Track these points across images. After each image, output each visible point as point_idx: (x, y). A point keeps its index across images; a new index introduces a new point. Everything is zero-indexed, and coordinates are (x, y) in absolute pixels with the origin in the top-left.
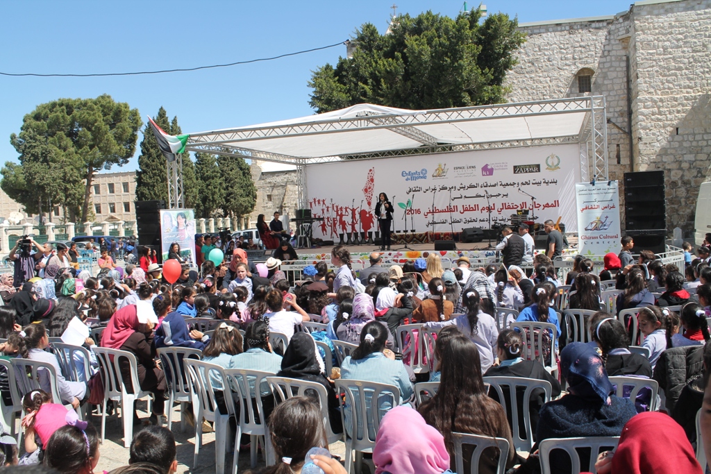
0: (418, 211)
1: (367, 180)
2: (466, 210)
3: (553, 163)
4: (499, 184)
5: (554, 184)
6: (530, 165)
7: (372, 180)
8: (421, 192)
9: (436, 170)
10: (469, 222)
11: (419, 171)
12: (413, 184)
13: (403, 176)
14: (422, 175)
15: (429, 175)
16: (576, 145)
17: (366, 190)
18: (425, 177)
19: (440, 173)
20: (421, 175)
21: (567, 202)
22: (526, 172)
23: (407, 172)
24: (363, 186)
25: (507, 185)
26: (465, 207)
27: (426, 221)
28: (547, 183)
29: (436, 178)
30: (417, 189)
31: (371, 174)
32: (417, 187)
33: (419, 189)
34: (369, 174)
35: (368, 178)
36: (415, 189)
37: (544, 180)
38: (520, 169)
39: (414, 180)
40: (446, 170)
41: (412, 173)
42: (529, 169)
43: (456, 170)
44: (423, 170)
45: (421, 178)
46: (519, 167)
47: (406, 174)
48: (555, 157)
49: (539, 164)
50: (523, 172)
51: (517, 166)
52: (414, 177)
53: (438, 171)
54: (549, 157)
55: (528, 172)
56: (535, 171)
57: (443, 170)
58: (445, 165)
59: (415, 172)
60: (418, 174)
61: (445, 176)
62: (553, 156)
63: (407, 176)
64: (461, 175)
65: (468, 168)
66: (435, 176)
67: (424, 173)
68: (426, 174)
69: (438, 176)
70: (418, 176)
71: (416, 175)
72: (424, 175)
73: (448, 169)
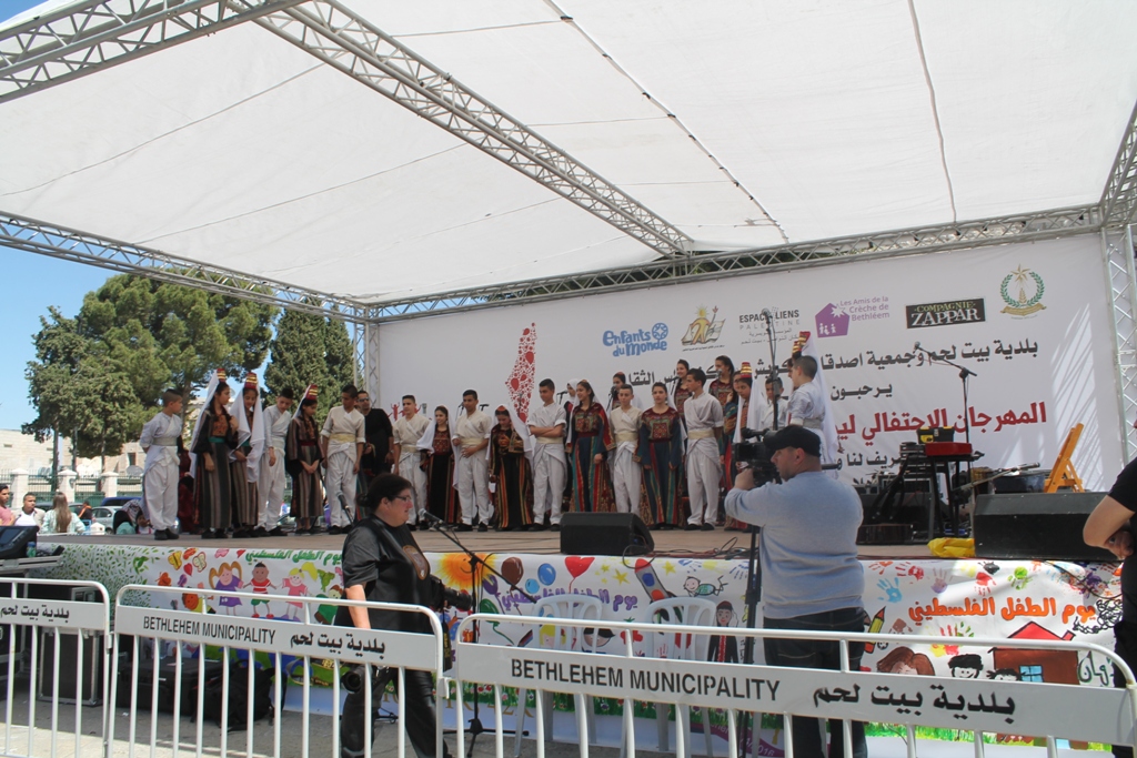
1: (517, 356)
3: (1022, 294)
4: (866, 358)
5: (1029, 354)
6: (953, 303)
7: (530, 357)
9: (692, 326)
11: (647, 328)
12: (631, 365)
13: (605, 342)
14: (656, 339)
15: (673, 340)
16: (1090, 239)
17: (515, 384)
18: (662, 346)
19: (702, 334)
20: (653, 340)
21: (1072, 407)
22: (944, 322)
23: (618, 335)
24: (507, 373)
25: (889, 360)
28: (1006, 352)
29: (693, 346)
30: (641, 379)
31: (528, 340)
32: (643, 373)
33: (647, 379)
34: (522, 340)
35: (520, 352)
36: (638, 378)
37: (998, 345)
38: (925, 314)
39: (633, 353)
40: (719, 325)
41: (630, 336)
42: (952, 314)
43: (745, 324)
44: (657, 326)
45: (654, 347)
46: (921, 309)
47: (615, 337)
48: (1028, 276)
49: (982, 300)
50: (933, 323)
51: (915, 307)
52: (634, 346)
53: (696, 328)
54: (1009, 277)
55: (949, 321)
56: (969, 319)
57: (709, 325)
58: (716, 310)
59: (636, 333)
60: (645, 337)
61: (715, 340)
62: (1021, 274)
63: (616, 343)
64: (758, 338)
65: (779, 316)
66: (689, 342)
67: (660, 334)
68: (665, 336)
69: (697, 341)
70: (645, 342)
71: (639, 340)
72: (661, 341)
73: (723, 322)
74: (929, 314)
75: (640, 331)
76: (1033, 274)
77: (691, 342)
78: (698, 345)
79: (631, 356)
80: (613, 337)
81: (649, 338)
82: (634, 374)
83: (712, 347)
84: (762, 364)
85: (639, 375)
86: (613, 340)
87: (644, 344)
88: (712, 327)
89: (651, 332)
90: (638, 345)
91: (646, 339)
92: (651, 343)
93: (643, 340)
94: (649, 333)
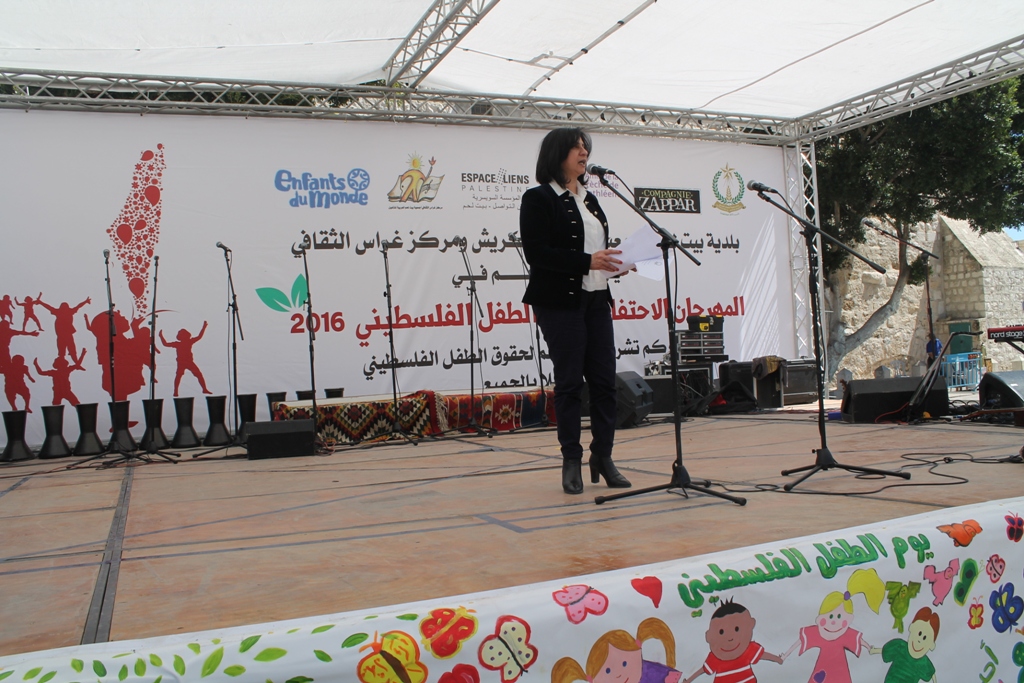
0: (335, 322)
1: (129, 190)
2: (499, 321)
3: (729, 192)
5: (733, 250)
6: (675, 191)
7: (153, 194)
8: (348, 252)
9: (402, 178)
10: (508, 359)
11: (341, 173)
12: (317, 220)
13: (278, 185)
14: (352, 189)
15: (377, 192)
16: (777, 151)
17: (124, 233)
18: (362, 200)
19: (414, 190)
20: (349, 191)
21: (761, 300)
22: (667, 210)
23: (299, 177)
24: (112, 211)
26: (495, 309)
27: (364, 358)
28: (717, 246)
29: (402, 204)
30: (331, 240)
31: (151, 168)
32: (333, 233)
33: (339, 242)
34: (138, 167)
35: (135, 185)
36: (326, 239)
37: (710, 238)
38: (651, 198)
39: (320, 205)
40: (436, 181)
41: (316, 180)
42: (673, 202)
43: (467, 184)
44: (355, 172)
45: (349, 199)
46: (648, 193)
47: (294, 181)
48: (733, 175)
49: (698, 191)
50: (658, 209)
51: (643, 190)
52: (321, 196)
53: (408, 181)
54: (719, 174)
55: (671, 209)
56: (688, 209)
57: (424, 179)
58: (433, 162)
59: (324, 178)
60: (337, 185)
61: (431, 199)
62: (728, 172)
63: (294, 188)
64: (483, 203)
65: (507, 180)
66: (398, 198)
67: (359, 183)
68: (366, 187)
69: (408, 198)
70: (337, 191)
71: (328, 188)
72: (359, 192)
73: (442, 178)
74: (654, 198)
75: (331, 175)
76: (737, 174)
77: (400, 199)
78: (409, 203)
79: (317, 208)
80: (291, 179)
81: (343, 187)
82: (321, 233)
83: (427, 208)
84: (487, 234)
85: (328, 235)
86: (291, 183)
87: (336, 194)
88: (428, 182)
89: (346, 179)
90: (327, 194)
91: (339, 188)
92: (345, 194)
93: (334, 188)
94: (343, 180)
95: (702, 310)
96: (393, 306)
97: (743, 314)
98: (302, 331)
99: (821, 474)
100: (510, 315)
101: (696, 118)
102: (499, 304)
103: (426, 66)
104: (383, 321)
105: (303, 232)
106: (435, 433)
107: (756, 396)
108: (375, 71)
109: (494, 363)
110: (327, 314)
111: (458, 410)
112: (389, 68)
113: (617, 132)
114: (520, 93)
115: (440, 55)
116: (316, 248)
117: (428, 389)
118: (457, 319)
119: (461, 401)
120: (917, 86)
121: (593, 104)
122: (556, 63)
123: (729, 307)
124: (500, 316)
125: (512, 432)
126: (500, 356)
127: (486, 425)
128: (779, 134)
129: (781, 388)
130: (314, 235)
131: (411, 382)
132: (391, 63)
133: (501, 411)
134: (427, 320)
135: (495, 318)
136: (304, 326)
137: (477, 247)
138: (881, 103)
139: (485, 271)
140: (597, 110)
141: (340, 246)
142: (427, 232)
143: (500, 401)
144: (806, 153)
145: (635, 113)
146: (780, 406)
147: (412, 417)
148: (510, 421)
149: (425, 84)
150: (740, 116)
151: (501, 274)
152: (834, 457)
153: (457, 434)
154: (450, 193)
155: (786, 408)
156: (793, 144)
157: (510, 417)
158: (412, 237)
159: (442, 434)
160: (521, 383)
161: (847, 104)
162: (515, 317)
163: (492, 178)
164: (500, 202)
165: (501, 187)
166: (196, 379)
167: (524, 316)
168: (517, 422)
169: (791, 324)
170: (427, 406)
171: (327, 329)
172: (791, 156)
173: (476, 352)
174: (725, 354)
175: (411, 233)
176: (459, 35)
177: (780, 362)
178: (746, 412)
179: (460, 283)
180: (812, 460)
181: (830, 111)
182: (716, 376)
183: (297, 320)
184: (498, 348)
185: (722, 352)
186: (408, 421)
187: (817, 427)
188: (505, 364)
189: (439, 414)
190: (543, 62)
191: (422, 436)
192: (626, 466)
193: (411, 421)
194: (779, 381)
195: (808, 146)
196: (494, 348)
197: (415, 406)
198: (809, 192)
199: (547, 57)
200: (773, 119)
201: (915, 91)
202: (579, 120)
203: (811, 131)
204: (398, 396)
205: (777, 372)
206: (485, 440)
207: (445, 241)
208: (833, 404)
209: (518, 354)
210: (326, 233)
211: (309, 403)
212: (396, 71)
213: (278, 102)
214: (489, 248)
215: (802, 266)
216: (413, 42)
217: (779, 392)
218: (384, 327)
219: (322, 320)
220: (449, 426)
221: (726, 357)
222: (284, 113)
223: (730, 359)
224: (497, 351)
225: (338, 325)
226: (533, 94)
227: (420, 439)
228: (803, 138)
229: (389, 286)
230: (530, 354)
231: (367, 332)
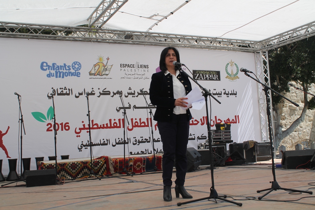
0: (66, 127)
2: (136, 126)
3: (232, 71)
5: (234, 96)
6: (210, 72)
8: (72, 97)
9: (95, 66)
10: (139, 142)
11: (69, 63)
13: (42, 68)
14: (74, 70)
15: (84, 72)
16: (252, 54)
18: (78, 75)
19: (100, 71)
20: (72, 71)
21: (247, 117)
22: (206, 79)
23: (51, 65)
26: (134, 121)
27: (78, 142)
28: (227, 94)
29: (95, 77)
30: (65, 92)
32: (65, 89)
33: (68, 92)
36: (62, 91)
37: (224, 91)
38: (200, 74)
39: (60, 77)
40: (109, 67)
41: (58, 67)
42: (209, 76)
43: (123, 69)
44: (75, 63)
45: (72, 74)
46: (198, 72)
47: (49, 66)
48: (234, 65)
49: (219, 72)
50: (203, 79)
51: (196, 71)
52: (60, 73)
53: (98, 66)
54: (228, 64)
55: (208, 79)
56: (215, 79)
57: (104, 66)
58: (108, 59)
59: (62, 65)
60: (67, 68)
61: (107, 75)
62: (232, 63)
63: (49, 69)
64: (129, 76)
65: (139, 67)
66: (93, 74)
67: (77, 68)
68: (80, 69)
69: (98, 74)
70: (67, 71)
71: (63, 70)
72: (77, 72)
73: (112, 66)
74: (201, 74)
75: (65, 64)
76: (235, 64)
77: (94, 74)
78: (98, 76)
79: (58, 78)
80: (47, 65)
81: (70, 69)
82: (60, 89)
83: (105, 78)
84: (131, 89)
85: (63, 90)
86: (47, 67)
87: (67, 72)
88: (106, 68)
89: (71, 66)
90: (63, 72)
91: (68, 70)
92: (71, 72)
93: (66, 70)
94: (70, 66)
95: (221, 121)
96: (91, 120)
97: (239, 123)
98: (51, 130)
99: (274, 192)
100: (141, 124)
101: (218, 41)
102: (136, 119)
103: (105, 19)
104: (87, 126)
105: (52, 88)
106: (108, 175)
107: (245, 157)
108: (84, 21)
109: (134, 144)
110: (62, 123)
111: (118, 164)
112: (90, 20)
113: (185, 47)
114: (145, 30)
115: (111, 14)
116: (58, 95)
117: (106, 155)
118: (118, 125)
119: (120, 161)
120: (310, 27)
121: (176, 35)
122: (160, 18)
123: (233, 120)
124: (136, 124)
125: (141, 174)
126: (136, 141)
127: (130, 171)
128: (253, 48)
129: (255, 154)
130: (57, 90)
131: (98, 152)
132: (91, 17)
133: (137, 165)
134: (105, 126)
135: (134, 125)
136: (52, 128)
137: (127, 95)
138: (295, 35)
139: (130, 105)
140: (177, 38)
141: (68, 94)
142: (105, 89)
143: (136, 161)
144: (264, 55)
145: (193, 39)
146: (255, 162)
147: (99, 168)
148: (141, 169)
149: (105, 27)
150: (237, 40)
151: (136, 106)
152: (279, 184)
153: (118, 175)
154: (116, 72)
155: (258, 162)
156: (259, 52)
157: (140, 167)
158: (99, 91)
159: (111, 175)
160: (145, 153)
161: (281, 35)
162: (143, 124)
163: (133, 66)
164: (136, 76)
165: (137, 70)
166: (4, 151)
167: (146, 124)
168: (144, 170)
169: (259, 127)
170: (105, 163)
171: (62, 130)
172: (258, 57)
173: (126, 139)
174: (232, 140)
175: (99, 89)
176: (119, 6)
177: (255, 143)
178: (241, 165)
179: (120, 110)
180: (270, 186)
181: (274, 38)
182: (228, 149)
183: (49, 126)
184: (135, 138)
185: (230, 139)
186: (97, 169)
187: (271, 171)
188: (138, 145)
189: (110, 166)
190: (154, 18)
191: (103, 176)
192: (190, 189)
193: (98, 169)
194: (254, 151)
195: (265, 52)
196: (134, 138)
197: (100, 163)
198: (266, 72)
199: (156, 15)
200: (250, 41)
201: (309, 29)
202: (170, 42)
203: (266, 46)
204: (92, 159)
205: (254, 147)
206: (130, 178)
207: (113, 92)
208: (278, 161)
209: (144, 140)
210: (62, 89)
211: (54, 162)
212: (93, 21)
213: (42, 33)
214: (132, 96)
215: (263, 102)
216: (100, 9)
217: (255, 156)
218: (87, 129)
219: (60, 126)
220: (114, 171)
221: (232, 141)
222: (45, 38)
223: (234, 142)
224: (135, 139)
225: (67, 128)
226: (150, 31)
227: (102, 177)
228: (263, 49)
229: (89, 112)
230: (149, 140)
231: (79, 131)
